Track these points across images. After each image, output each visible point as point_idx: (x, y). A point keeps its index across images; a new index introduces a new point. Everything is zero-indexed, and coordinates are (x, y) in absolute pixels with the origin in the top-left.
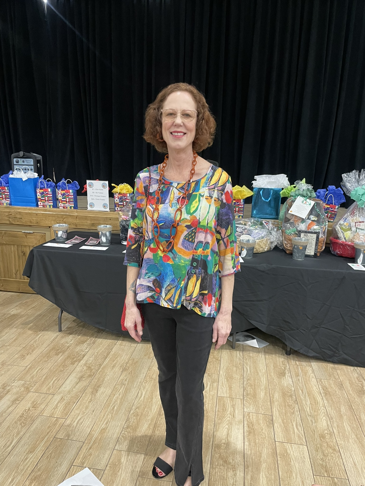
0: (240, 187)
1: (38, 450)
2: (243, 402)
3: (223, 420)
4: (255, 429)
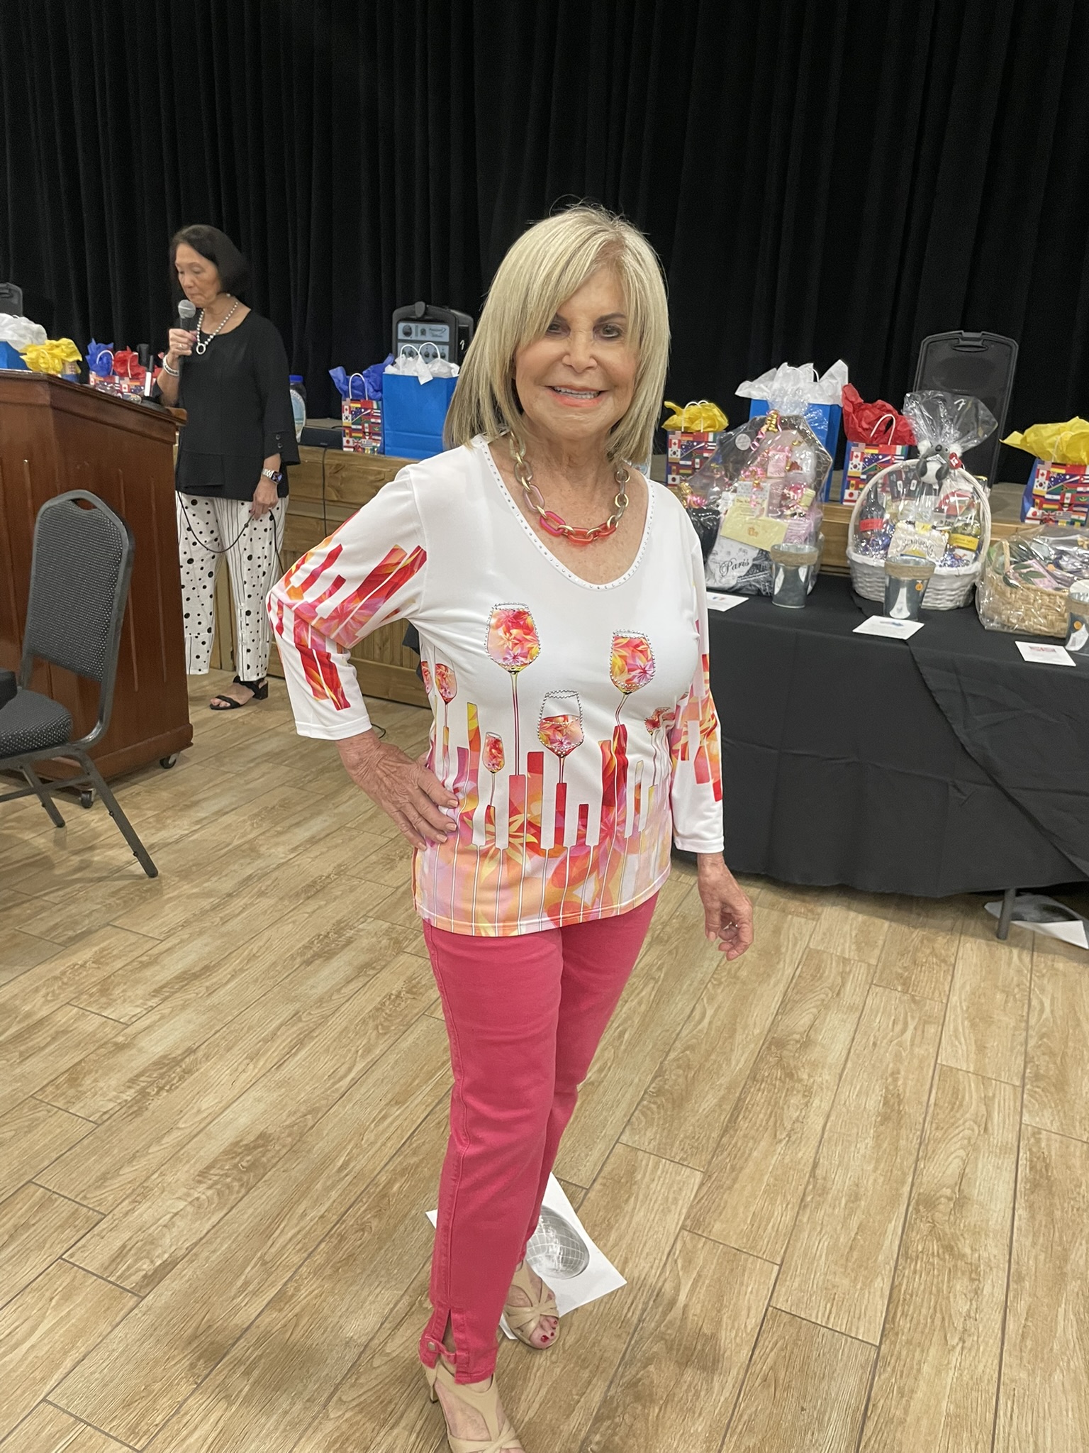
2: (1019, 1094)
3: (951, 1133)
4: (1052, 1179)
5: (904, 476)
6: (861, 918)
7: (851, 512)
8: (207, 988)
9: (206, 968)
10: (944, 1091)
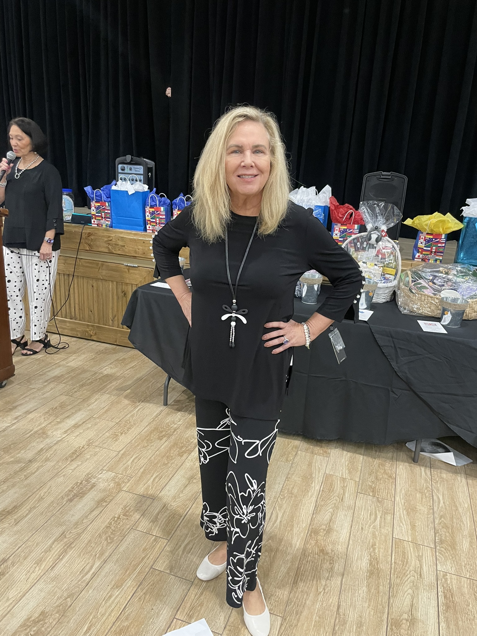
0: (442, 215)
1: (127, 586)
2: (434, 553)
3: (404, 580)
4: (455, 602)
5: (360, 240)
6: (349, 454)
8: (15, 519)
9: (15, 507)
10: (398, 554)
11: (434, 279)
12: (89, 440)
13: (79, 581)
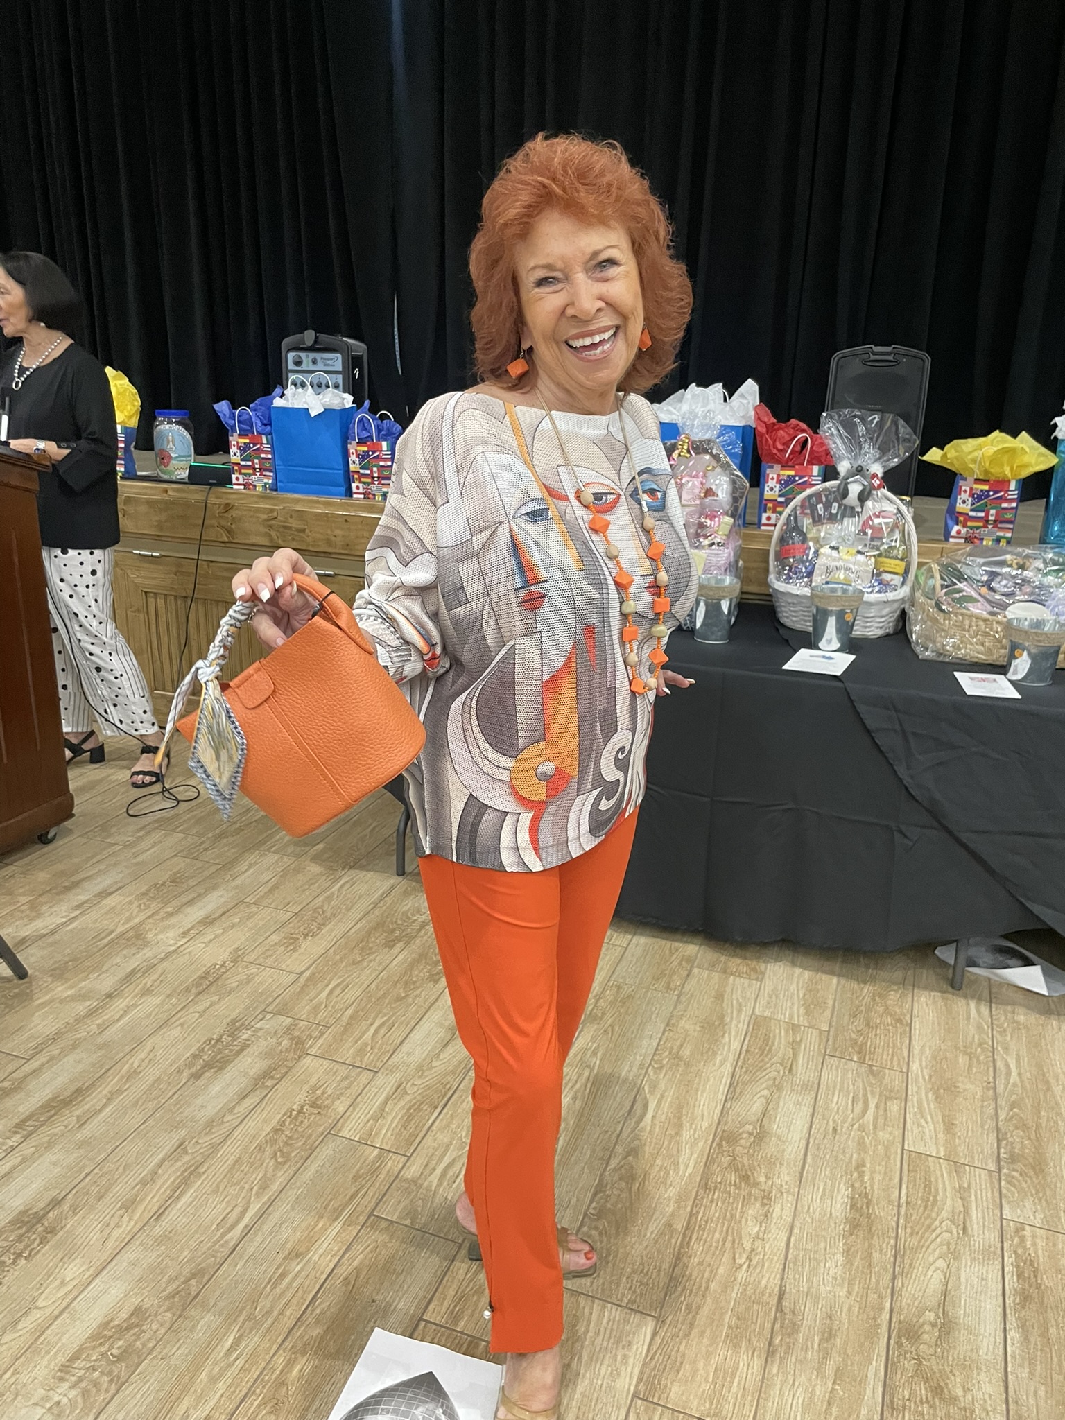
0: (1009, 438)
1: (320, 1252)
2: (996, 1182)
3: (928, 1238)
4: (1043, 1287)
5: (824, 499)
6: (807, 974)
7: (771, 537)
8: (78, 1117)
9: (79, 1091)
10: (915, 1185)
11: (992, 580)
12: (237, 950)
13: (215, 1243)
